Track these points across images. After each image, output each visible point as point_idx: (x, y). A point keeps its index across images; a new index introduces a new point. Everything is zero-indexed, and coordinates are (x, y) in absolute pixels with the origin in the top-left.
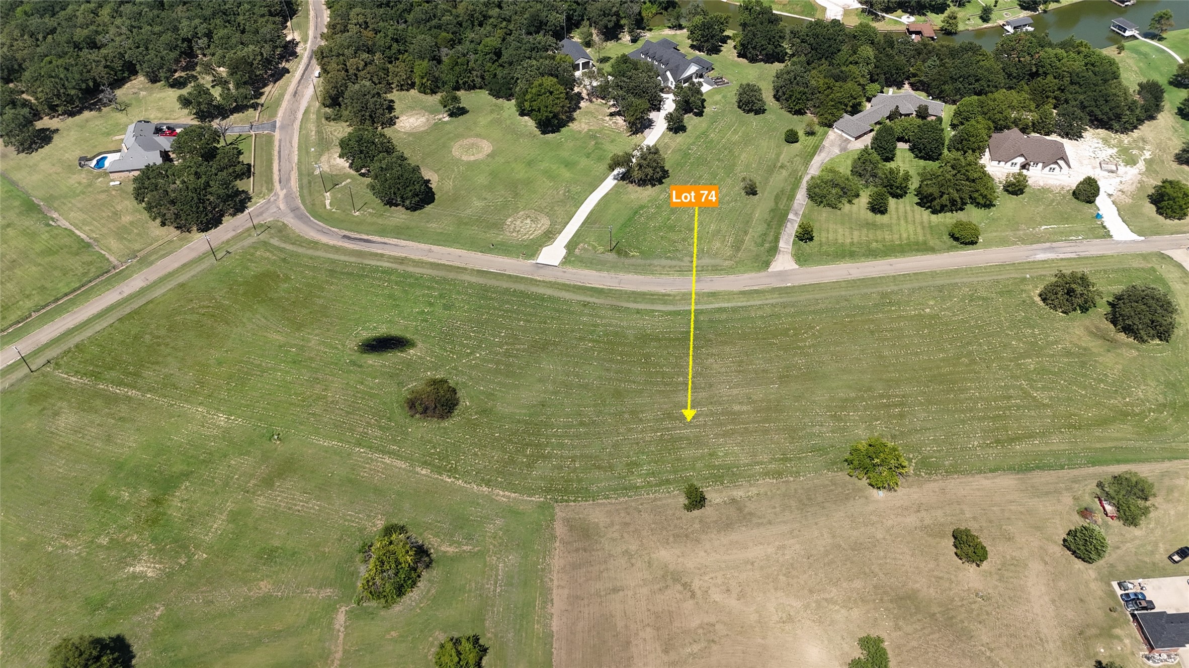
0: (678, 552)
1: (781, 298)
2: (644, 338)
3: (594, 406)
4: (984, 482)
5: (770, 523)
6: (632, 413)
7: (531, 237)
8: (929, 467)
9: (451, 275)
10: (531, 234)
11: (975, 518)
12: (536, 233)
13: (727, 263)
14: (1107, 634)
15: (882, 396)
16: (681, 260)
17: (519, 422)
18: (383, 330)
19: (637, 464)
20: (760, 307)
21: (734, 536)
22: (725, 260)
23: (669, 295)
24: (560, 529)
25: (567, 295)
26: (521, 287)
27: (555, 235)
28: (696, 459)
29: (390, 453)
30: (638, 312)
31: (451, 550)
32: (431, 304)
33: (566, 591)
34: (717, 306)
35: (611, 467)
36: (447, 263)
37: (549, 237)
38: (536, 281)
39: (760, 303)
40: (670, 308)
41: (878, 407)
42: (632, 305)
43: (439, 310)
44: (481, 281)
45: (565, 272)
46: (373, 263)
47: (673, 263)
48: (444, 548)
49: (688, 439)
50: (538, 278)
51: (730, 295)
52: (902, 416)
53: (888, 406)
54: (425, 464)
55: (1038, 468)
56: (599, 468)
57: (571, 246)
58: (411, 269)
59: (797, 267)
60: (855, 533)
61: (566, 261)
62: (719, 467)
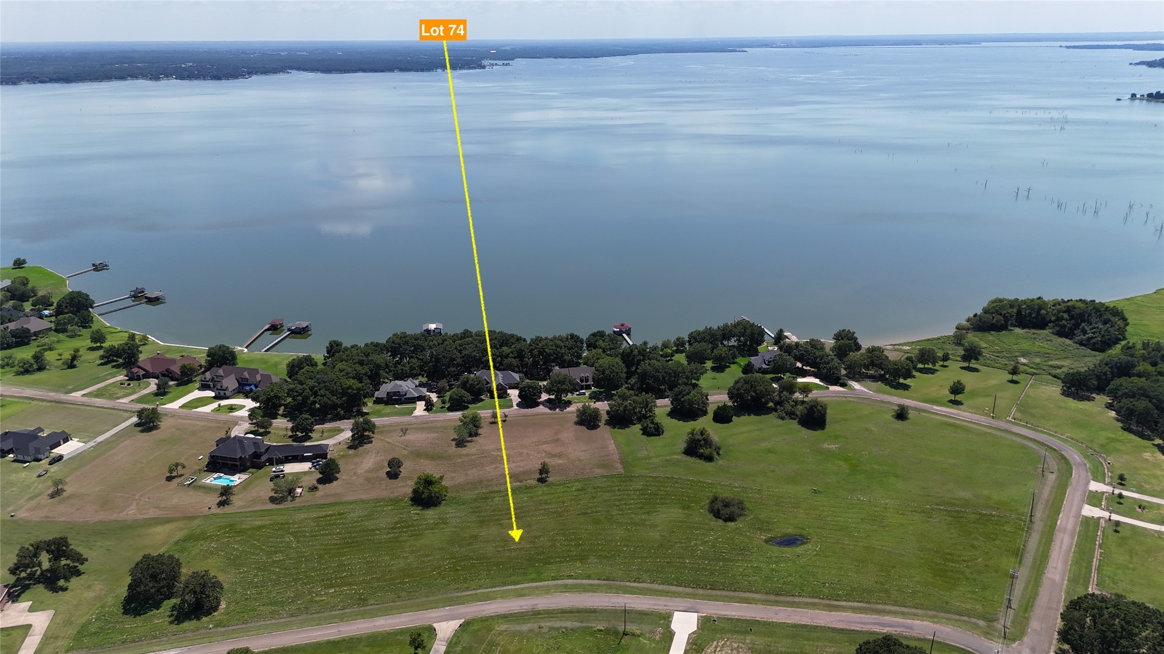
0: (553, 463)
1: (459, 597)
2: (583, 558)
3: (612, 515)
4: (364, 497)
5: (501, 475)
6: (586, 513)
7: (715, 643)
8: (395, 501)
9: (772, 598)
10: (716, 647)
11: (381, 484)
12: (712, 649)
13: (503, 627)
14: (343, 456)
15: (405, 532)
16: (551, 629)
17: (663, 504)
18: (799, 550)
19: (579, 490)
20: (480, 587)
21: (521, 469)
22: (506, 631)
23: (562, 592)
24: (619, 466)
25: (655, 586)
26: (700, 591)
27: (691, 648)
28: (542, 495)
29: (736, 487)
30: (589, 577)
31: (675, 457)
32: (773, 570)
33: (610, 449)
34: (518, 586)
35: (594, 488)
36: (786, 608)
37: (696, 644)
38: (690, 598)
39: (478, 591)
40: (560, 582)
41: (413, 525)
42: (596, 582)
43: (763, 566)
44: (742, 595)
45: (666, 606)
46: (855, 604)
47: (557, 624)
48: (679, 457)
49: (547, 503)
50: (689, 599)
51: (505, 596)
52: (397, 523)
53: (403, 527)
54: (711, 484)
55: (324, 504)
56: (602, 488)
57: (669, 636)
58: (816, 601)
59: (435, 625)
60: (453, 475)
61: (667, 618)
62: (528, 493)
